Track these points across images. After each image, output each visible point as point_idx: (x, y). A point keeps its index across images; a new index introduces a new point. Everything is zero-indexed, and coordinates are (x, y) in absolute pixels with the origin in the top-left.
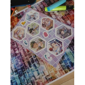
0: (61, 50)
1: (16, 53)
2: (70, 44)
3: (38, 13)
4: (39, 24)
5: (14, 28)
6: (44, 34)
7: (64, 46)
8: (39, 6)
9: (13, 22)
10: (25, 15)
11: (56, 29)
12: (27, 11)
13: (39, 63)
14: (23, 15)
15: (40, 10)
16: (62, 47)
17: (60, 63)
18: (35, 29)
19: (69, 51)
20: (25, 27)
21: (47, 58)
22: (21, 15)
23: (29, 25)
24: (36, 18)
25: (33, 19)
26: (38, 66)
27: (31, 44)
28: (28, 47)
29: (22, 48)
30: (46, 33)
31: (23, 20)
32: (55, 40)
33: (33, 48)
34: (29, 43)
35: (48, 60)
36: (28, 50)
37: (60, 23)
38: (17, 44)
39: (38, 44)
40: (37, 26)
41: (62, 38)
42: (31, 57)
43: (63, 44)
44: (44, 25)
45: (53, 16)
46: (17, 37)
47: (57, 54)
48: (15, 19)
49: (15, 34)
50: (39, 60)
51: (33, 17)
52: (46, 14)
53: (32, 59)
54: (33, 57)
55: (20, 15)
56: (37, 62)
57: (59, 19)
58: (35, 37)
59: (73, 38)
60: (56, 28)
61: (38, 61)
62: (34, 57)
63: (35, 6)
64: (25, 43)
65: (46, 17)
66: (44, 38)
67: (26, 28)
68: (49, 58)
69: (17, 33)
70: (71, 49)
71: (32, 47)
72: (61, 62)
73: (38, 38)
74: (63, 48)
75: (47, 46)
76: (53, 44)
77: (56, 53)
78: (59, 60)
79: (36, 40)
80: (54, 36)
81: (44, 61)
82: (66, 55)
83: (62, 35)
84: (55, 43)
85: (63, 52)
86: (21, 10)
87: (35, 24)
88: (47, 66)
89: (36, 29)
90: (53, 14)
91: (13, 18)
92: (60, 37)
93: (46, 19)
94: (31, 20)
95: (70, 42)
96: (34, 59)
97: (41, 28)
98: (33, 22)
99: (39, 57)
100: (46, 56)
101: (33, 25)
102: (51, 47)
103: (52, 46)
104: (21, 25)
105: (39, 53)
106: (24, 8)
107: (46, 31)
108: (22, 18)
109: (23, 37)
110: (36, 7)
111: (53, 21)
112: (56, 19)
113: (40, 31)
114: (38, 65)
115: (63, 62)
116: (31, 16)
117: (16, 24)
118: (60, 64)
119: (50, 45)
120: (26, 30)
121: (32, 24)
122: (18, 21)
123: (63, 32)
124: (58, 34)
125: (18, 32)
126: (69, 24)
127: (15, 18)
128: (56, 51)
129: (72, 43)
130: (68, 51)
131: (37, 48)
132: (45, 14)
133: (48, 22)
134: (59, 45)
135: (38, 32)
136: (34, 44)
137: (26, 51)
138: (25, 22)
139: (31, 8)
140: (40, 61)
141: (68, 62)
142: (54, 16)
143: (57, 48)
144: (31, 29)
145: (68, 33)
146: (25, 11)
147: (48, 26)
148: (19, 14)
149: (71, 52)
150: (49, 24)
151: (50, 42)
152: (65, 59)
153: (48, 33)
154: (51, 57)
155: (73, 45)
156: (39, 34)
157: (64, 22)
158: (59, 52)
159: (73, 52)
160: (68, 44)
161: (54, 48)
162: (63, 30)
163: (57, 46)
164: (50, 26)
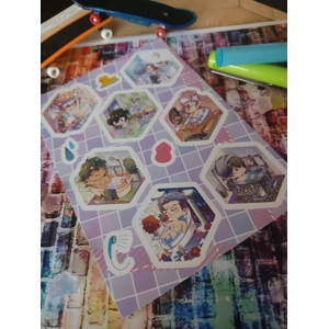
0: (193, 246)
2: (247, 243)
3: (181, 65)
4: (158, 105)
5: (66, 81)
6: (157, 150)
7: (217, 237)
8: (197, 43)
9: (77, 63)
10: (129, 57)
11: (218, 151)
12: (145, 45)
13: (68, 261)
14: (121, 53)
15: (193, 57)
16: (204, 235)
17: (158, 306)
18: (135, 115)
19: (230, 271)
20: (103, 94)
21: (114, 255)
22: (116, 51)
23: (123, 95)
24: (161, 78)
25: (148, 79)
26: (58, 270)
27: (83, 166)
28: (68, 170)
30: (169, 148)
32: (188, 193)
33: (83, 185)
34: (80, 159)
35: (112, 265)
36: (60, 182)
37: (249, 135)
39: (110, 177)
40: (148, 110)
41: (224, 195)
42: (55, 215)
43: (215, 224)
44: (178, 113)
45: (233, 98)
46: (54, 116)
47: (166, 258)
48: (88, 56)
49: (55, 103)
50: (75, 246)
51: (154, 73)
52: (209, 78)
53: (54, 225)
54: (59, 220)
55: (113, 50)
56: (64, 248)
57: (253, 116)
58: (116, 146)
59: (274, 218)
60: (220, 145)
61: (70, 246)
62: (66, 221)
63: (183, 39)
64: (66, 149)
65: (202, 89)
66: (149, 162)
67: (104, 101)
68: (121, 258)
69: (65, 106)
71: (84, 178)
72: (165, 304)
73: (127, 151)
74: (206, 243)
75: (141, 200)
76: (171, 204)
77: (162, 252)
78: (158, 291)
79: (112, 159)
80: (195, 176)
81: (93, 259)
82: (203, 284)
83: (232, 185)
84: (184, 204)
85: (195, 262)
86: (125, 35)
87: (147, 98)
88: (92, 290)
89: (140, 117)
90: (236, 89)
91: (85, 51)
92: (221, 189)
93: (199, 97)
94: (140, 80)
95: (254, 230)
96: (60, 230)
97: (158, 121)
98: (142, 87)
99: (82, 231)
100: (112, 240)
101: (135, 99)
102: (156, 212)
103: (162, 209)
104: (94, 82)
105: (94, 214)
106: (142, 33)
107: (172, 140)
108: (114, 63)
109: (75, 126)
110: (182, 44)
111: (221, 113)
112: (237, 110)
113: (150, 132)
114: (59, 263)
115: (173, 309)
116: (149, 67)
117: (79, 75)
118: (156, 311)
119: (156, 203)
120: (102, 105)
121: (133, 94)
122: (94, 66)
123: (240, 175)
124: (214, 171)
125: (72, 101)
127: (89, 53)
128: (168, 242)
129: (263, 242)
130: (225, 267)
131: (98, 192)
132: (203, 77)
133: (201, 111)
134: (197, 221)
135: (141, 130)
136: (97, 169)
137: (51, 181)
138: (115, 80)
139: (164, 39)
140: (76, 251)
141: (196, 322)
142: (237, 96)
143: (177, 230)
144: (121, 110)
145: (264, 187)
146: (136, 44)
147: (190, 123)
149: (237, 280)
150: (200, 119)
151: (163, 193)
152: (187, 301)
153: (176, 152)
154: (131, 256)
155: (260, 254)
156: (138, 139)
157: (269, 135)
158: (180, 254)
159: (245, 287)
160: (236, 237)
161: (168, 225)
162: (244, 166)
163: (185, 220)
164: (201, 127)
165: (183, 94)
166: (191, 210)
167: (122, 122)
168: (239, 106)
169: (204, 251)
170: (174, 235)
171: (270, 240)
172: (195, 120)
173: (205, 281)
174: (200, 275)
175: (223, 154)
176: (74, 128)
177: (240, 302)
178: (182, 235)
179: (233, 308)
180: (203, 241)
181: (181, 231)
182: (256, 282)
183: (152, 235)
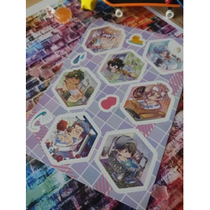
0: (62, 155)
1: (51, 46)
2: (81, 185)
4: (141, 77)
5: (119, 23)
6: (109, 98)
7: (75, 165)
9: (137, 18)
10: (164, 38)
14: (163, 32)
16: (71, 157)
19: (59, 184)
20: (125, 45)
21: (37, 119)
22: (162, 28)
23: (132, 55)
25: (156, 59)
27: (75, 71)
28: (68, 66)
29: (65, 56)
30: (114, 104)
31: (146, 37)
32: (92, 132)
33: (64, 79)
34: (77, 66)
37: (159, 144)
38: (75, 43)
39: (77, 88)
40: (132, 75)
41: (103, 154)
42: (42, 79)
43: (82, 160)
46: (94, 36)
47: (48, 145)
48: (147, 19)
49: (102, 30)
50: (32, 99)
51: (163, 59)
54: (41, 83)
55: (162, 26)
58: (97, 77)
61: (31, 97)
62: (42, 86)
64: (79, 57)
66: (98, 100)
67: (122, 49)
68: (37, 124)
69: (104, 35)
70: (66, 188)
71: (69, 76)
73: (97, 84)
74: (68, 161)
75: (72, 111)
77: (50, 141)
78: (30, 152)
79: (88, 80)
81: (30, 112)
83: (113, 155)
85: (54, 162)
87: (140, 68)
89: (124, 74)
92: (106, 150)
94: (152, 55)
95: (91, 186)
96: (36, 87)
97: (129, 85)
98: (146, 60)
99: (41, 97)
100: (44, 113)
102: (70, 124)
103: (74, 126)
104: (130, 35)
105: (52, 95)
107: (121, 101)
108: (152, 34)
109: (96, 49)
111: (163, 116)
113: (118, 87)
116: (166, 53)
117: (129, 26)
119: (76, 120)
120: (118, 51)
121: (139, 60)
122: (142, 27)
124: (116, 138)
125: (110, 36)
126: (164, 178)
127: (149, 18)
128: (58, 141)
129: (87, 194)
130: (60, 179)
131: (65, 88)
133: (155, 103)
134: (78, 149)
135: (116, 81)
136: (77, 78)
137: (58, 64)
138: (141, 43)
140: (30, 101)
143: (67, 141)
146: (177, 34)
147: (140, 104)
148: (166, 24)
149: (56, 191)
150: (148, 107)
151: (84, 119)
152: (32, 170)
153: (114, 109)
154: (41, 128)
155: (79, 196)
156: (108, 84)
157: (170, 158)
158: (54, 151)
159: (55, 197)
160: (80, 176)
161: (67, 135)
162: (132, 155)
163: (74, 141)
164: (143, 111)
165: (160, 85)
166: (82, 141)
167: (114, 68)
168: (179, 125)
169: (62, 163)
170: (63, 141)
171: (90, 198)
172: (145, 104)
173: (47, 173)
174: (49, 169)
175: (132, 136)
176: (94, 50)
177: (45, 199)
178: (65, 145)
179: (39, 197)
180: (68, 159)
181: (67, 143)
182: (60, 203)
183: (57, 130)
